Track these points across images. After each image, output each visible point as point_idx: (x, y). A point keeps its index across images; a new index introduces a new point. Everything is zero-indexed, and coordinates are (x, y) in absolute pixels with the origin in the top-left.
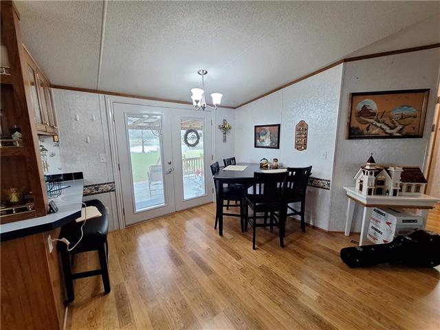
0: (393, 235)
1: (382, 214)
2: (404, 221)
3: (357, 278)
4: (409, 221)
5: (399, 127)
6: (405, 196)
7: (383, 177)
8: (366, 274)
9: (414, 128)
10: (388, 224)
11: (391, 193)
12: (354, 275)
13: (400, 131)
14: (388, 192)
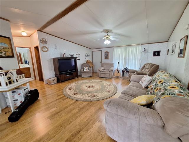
0: (23, 97)
1: (14, 92)
2: (24, 90)
3: (24, 121)
4: (26, 89)
5: (4, 53)
6: (20, 81)
7: (9, 76)
8: (25, 117)
9: (10, 53)
10: (19, 94)
11: (16, 81)
12: (21, 121)
13: (5, 54)
14: (14, 81)
